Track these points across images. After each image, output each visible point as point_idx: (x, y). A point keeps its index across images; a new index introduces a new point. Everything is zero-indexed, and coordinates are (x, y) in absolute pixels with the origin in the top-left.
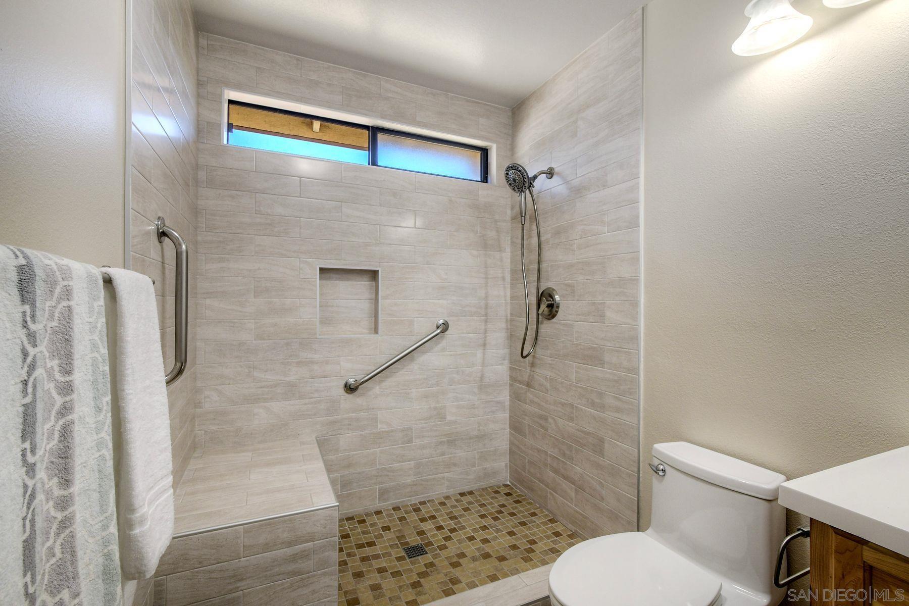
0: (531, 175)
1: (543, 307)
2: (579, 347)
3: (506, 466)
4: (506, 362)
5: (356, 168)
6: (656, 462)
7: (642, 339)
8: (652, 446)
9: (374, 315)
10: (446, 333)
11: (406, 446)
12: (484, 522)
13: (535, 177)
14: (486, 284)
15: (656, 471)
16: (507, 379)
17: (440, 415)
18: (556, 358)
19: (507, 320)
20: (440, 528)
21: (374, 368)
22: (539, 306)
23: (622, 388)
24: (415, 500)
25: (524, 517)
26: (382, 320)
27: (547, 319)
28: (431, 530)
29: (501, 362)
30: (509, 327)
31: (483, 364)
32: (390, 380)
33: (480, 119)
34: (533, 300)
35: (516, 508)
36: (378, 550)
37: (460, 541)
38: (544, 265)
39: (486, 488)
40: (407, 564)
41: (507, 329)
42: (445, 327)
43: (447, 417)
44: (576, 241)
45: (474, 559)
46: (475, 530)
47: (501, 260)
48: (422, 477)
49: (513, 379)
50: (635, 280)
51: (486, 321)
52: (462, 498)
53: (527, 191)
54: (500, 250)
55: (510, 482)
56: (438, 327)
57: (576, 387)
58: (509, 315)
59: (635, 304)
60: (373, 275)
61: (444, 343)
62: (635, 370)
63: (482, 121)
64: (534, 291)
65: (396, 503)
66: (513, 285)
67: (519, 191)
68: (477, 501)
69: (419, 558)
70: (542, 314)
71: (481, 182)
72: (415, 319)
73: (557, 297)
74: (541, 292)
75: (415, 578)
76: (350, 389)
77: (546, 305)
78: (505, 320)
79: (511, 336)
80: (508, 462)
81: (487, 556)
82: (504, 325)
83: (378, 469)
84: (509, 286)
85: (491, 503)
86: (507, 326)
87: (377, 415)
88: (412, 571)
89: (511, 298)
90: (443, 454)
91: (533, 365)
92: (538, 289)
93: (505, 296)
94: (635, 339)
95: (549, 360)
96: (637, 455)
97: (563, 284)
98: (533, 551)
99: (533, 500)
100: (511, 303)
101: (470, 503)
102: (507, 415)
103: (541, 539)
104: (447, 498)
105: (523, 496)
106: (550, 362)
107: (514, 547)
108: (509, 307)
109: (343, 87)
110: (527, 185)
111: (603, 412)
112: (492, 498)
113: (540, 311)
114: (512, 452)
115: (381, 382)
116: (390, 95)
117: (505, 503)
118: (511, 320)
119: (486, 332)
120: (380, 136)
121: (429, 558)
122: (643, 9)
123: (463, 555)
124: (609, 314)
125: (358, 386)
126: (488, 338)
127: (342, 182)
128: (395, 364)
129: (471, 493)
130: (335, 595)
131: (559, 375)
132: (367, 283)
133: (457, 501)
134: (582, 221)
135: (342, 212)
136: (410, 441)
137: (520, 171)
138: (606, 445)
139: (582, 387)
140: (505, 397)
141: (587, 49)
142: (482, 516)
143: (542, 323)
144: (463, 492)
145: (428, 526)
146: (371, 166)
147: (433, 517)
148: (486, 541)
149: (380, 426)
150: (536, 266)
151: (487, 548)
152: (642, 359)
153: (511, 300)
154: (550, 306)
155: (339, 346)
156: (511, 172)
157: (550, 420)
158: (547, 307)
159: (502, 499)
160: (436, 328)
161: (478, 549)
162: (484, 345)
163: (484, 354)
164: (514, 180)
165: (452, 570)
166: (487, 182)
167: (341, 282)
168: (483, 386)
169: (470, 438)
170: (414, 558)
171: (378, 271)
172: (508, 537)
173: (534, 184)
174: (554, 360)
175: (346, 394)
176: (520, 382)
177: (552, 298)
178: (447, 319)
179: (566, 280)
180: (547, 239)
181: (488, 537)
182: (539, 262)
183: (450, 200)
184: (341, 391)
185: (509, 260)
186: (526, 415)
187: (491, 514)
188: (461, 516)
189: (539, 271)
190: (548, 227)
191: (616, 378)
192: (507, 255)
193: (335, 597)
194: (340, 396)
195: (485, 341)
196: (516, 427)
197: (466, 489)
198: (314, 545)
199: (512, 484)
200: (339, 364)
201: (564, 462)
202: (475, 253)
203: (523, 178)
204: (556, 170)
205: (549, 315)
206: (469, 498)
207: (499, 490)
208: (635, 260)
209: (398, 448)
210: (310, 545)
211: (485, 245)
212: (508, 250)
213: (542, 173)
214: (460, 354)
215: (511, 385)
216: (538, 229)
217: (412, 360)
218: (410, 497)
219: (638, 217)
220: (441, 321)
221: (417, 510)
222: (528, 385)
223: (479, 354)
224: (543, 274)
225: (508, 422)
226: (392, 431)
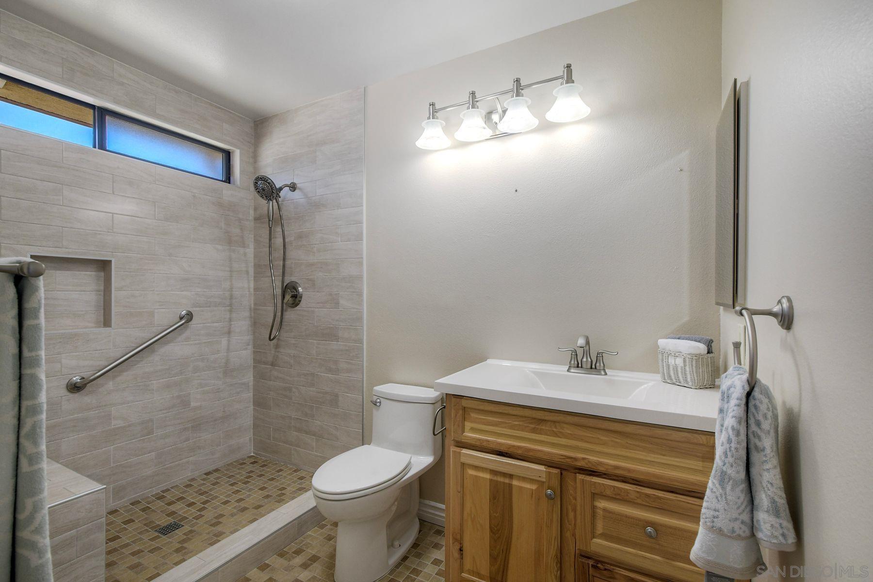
0: (278, 186)
1: (288, 297)
2: (319, 327)
3: (250, 439)
4: (250, 347)
5: (81, 150)
6: (375, 398)
7: (365, 319)
8: (373, 389)
9: (102, 308)
10: (190, 323)
11: (146, 438)
12: (235, 488)
13: (281, 189)
14: (231, 276)
15: (375, 404)
16: (251, 362)
17: (184, 402)
18: (299, 339)
19: (250, 309)
20: (191, 504)
21: (106, 364)
22: (283, 297)
23: (351, 355)
24: (157, 490)
25: (272, 474)
26: (116, 312)
27: (290, 307)
28: (182, 509)
29: (244, 347)
30: (253, 314)
31: (228, 350)
32: (125, 374)
33: (224, 124)
34: (279, 291)
35: (263, 470)
36: (125, 540)
37: (215, 508)
38: (288, 263)
39: (232, 463)
40: (164, 539)
41: (251, 317)
42: (189, 316)
43: (192, 404)
44: (316, 246)
45: (232, 515)
46: (229, 496)
47: (245, 254)
48: (164, 466)
49: (257, 361)
50: (360, 278)
51: (231, 311)
52: (208, 477)
53: (274, 201)
54: (244, 245)
55: (254, 453)
56: (181, 318)
57: (316, 359)
58: (252, 305)
59: (360, 295)
60: (104, 266)
61: (188, 333)
62: (361, 341)
63: (226, 126)
64: (278, 284)
65: (134, 498)
66: (256, 279)
67: (267, 199)
68: (225, 475)
69: (176, 531)
70: (286, 304)
71: (224, 181)
72: (156, 311)
73: (300, 289)
74: (285, 285)
75: (178, 546)
76: (75, 388)
77: (290, 296)
78: (249, 310)
79: (255, 324)
80: (252, 436)
81: (244, 509)
82: (247, 314)
83: (112, 467)
84: (253, 278)
85: (239, 473)
86: (251, 315)
87: (111, 412)
88: (171, 542)
89: (254, 289)
90: (187, 439)
91: (277, 347)
92: (283, 282)
93: (249, 288)
94: (360, 319)
95: (293, 341)
96: (362, 400)
97: (305, 278)
98: (284, 494)
99: (278, 461)
100: (254, 294)
101: (218, 478)
102: (251, 394)
103: (289, 485)
104: (193, 480)
105: (268, 461)
106: (294, 342)
107: (268, 496)
108: (253, 298)
109: (63, 58)
110: (275, 195)
111: (338, 375)
112: (239, 469)
113: (285, 301)
114: (256, 426)
115: (114, 377)
116: (125, 81)
117: (252, 469)
118: (255, 309)
119: (230, 320)
120: (108, 119)
121: (187, 528)
122: (365, 88)
123: (222, 516)
124: (342, 302)
125: (86, 385)
126: (233, 326)
127: (63, 163)
128: (133, 358)
129: (217, 470)
130: (102, 574)
131: (302, 352)
132: (93, 273)
133: (204, 480)
134: (321, 230)
135: (62, 195)
136: (151, 432)
137: (269, 183)
138: (340, 398)
139: (321, 359)
140: (249, 378)
141: (324, 99)
142: (232, 485)
143: (286, 311)
144: (208, 471)
145: (178, 507)
146: (97, 149)
147: (182, 498)
148: (241, 500)
149: (113, 422)
150: (281, 263)
151: (243, 504)
152: (365, 333)
153: (254, 292)
154: (294, 297)
155: (60, 342)
156: (260, 182)
157: (294, 390)
158: (291, 297)
159: (249, 468)
160: (178, 319)
161: (235, 508)
162: (229, 332)
163: (229, 341)
164: (263, 190)
165: (213, 528)
166: (229, 183)
167: (58, 272)
168: (228, 371)
169: (216, 420)
170: (170, 534)
171: (110, 261)
172: (261, 492)
173: (280, 194)
174: (297, 340)
175: (68, 394)
176: (265, 363)
177: (296, 290)
178: (190, 310)
179: (308, 275)
180: (291, 241)
181: (242, 497)
182: (284, 260)
183: (193, 196)
184: (63, 392)
185: (252, 256)
186: (270, 391)
187: (240, 481)
188: (211, 490)
189: (284, 266)
190: (292, 230)
191: (347, 348)
192: (250, 251)
193: (102, 576)
194: (61, 397)
195: (230, 328)
196: (260, 403)
197: (211, 468)
198: (77, 531)
199: (256, 454)
200: (60, 362)
201: (307, 420)
202: (220, 247)
203: (272, 189)
204: (298, 185)
205: (293, 304)
206: (216, 475)
207: (244, 461)
208: (361, 264)
209: (136, 442)
210: (73, 532)
211: (229, 241)
212: (252, 246)
213: (286, 186)
214: (204, 343)
215: (255, 367)
216: (283, 231)
217: (153, 351)
218: (151, 488)
219: (362, 233)
220: (184, 313)
221: (160, 498)
222: (273, 364)
223: (224, 341)
224: (287, 270)
225: (252, 400)
226: (129, 426)
